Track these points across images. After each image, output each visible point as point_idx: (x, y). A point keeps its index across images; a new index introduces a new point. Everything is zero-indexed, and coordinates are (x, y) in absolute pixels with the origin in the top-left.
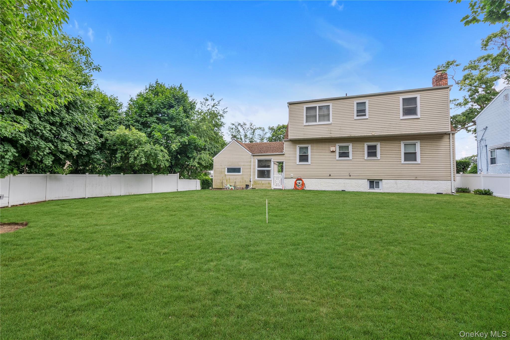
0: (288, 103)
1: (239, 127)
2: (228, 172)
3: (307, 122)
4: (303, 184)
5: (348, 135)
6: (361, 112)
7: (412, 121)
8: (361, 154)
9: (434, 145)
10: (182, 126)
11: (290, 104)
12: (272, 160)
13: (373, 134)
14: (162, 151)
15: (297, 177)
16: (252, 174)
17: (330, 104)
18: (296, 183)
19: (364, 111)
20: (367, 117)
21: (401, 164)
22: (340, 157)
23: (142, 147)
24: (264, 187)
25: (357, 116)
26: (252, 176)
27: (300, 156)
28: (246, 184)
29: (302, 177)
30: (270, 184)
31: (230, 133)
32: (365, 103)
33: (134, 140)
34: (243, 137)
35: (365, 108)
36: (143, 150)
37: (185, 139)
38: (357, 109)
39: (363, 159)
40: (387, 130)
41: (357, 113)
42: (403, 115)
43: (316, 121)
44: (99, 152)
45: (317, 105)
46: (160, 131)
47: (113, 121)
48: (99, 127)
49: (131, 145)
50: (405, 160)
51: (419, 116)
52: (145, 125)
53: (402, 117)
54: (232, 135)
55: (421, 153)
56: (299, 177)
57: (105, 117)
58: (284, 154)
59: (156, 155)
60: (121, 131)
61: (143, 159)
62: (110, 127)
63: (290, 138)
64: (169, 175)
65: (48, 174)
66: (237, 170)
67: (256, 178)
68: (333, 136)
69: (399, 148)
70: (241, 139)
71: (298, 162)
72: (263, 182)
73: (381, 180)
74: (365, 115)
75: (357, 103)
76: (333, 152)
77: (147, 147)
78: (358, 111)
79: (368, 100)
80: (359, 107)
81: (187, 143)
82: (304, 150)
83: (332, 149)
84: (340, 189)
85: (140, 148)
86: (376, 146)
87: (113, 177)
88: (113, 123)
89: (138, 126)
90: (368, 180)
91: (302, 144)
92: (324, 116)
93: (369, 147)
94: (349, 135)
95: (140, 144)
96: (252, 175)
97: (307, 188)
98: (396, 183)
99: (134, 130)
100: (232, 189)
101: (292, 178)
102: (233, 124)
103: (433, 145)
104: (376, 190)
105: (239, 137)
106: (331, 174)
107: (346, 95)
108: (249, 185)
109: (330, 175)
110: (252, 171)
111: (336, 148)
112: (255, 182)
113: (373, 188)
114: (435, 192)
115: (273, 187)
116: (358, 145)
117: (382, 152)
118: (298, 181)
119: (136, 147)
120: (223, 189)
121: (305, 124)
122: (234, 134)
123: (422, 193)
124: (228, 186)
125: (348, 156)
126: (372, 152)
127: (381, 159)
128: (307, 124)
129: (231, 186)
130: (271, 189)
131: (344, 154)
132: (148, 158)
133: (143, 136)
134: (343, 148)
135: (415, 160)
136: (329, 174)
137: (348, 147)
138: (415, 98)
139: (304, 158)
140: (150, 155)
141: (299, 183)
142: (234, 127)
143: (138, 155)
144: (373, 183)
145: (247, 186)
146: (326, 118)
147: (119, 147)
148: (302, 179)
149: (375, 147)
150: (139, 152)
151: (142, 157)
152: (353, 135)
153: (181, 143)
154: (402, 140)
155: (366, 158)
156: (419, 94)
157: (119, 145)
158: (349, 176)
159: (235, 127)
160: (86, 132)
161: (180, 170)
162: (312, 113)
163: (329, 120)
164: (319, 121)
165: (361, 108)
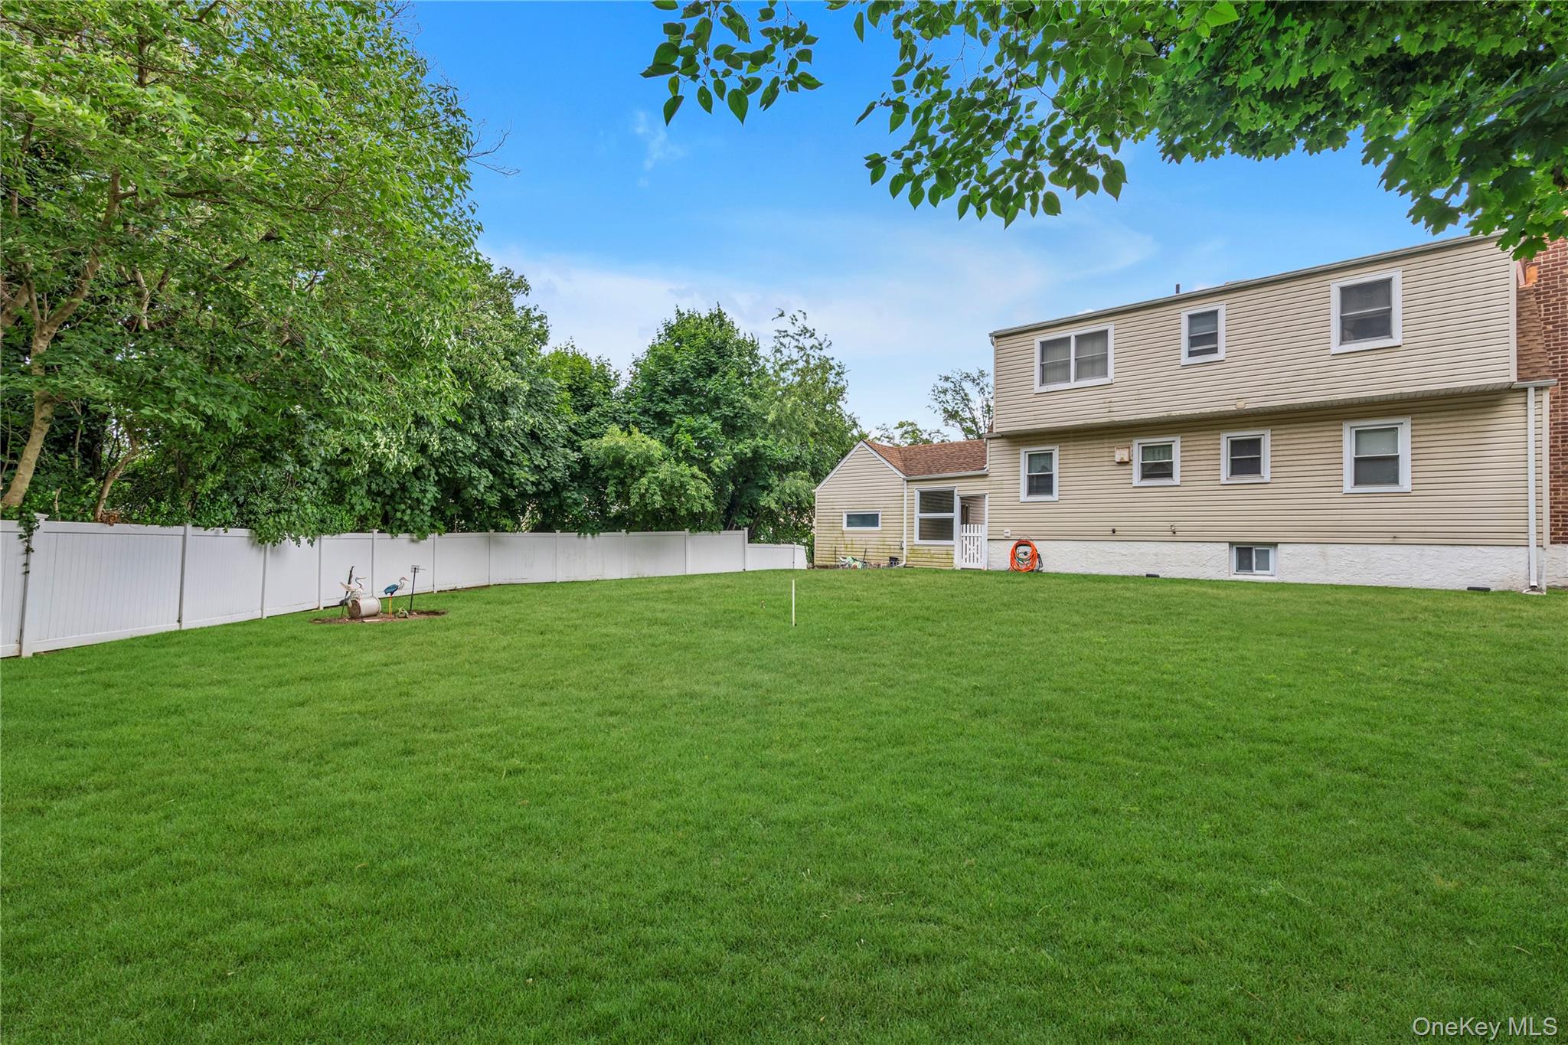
0: (991, 335)
1: (968, 386)
2: (849, 524)
3: (1043, 381)
4: (1036, 556)
5: (1161, 414)
6: (1203, 340)
7: (1374, 357)
8: (1210, 467)
9: (1466, 430)
10: (736, 416)
11: (998, 336)
12: (956, 493)
13: (1241, 405)
14: (694, 476)
15: (1019, 537)
16: (905, 529)
17: (1109, 326)
18: (1014, 555)
19: (1213, 338)
20: (1220, 355)
21: (1340, 495)
22: (1144, 476)
23: (655, 472)
24: (935, 565)
25: (1191, 354)
26: (905, 536)
27: (1030, 478)
28: (892, 555)
29: (1033, 537)
30: (949, 555)
31: (937, 406)
32: (1215, 313)
33: (637, 457)
34: (978, 414)
35: (1216, 328)
36: (656, 478)
37: (745, 447)
38: (1190, 332)
39: (1217, 482)
40: (1286, 391)
41: (1192, 345)
42: (1344, 340)
43: (1068, 379)
44: (576, 484)
45: (1072, 332)
46: (692, 431)
47: (600, 415)
48: (571, 429)
49: (633, 468)
50: (1357, 482)
51: (1397, 339)
52: (663, 419)
53: (1336, 347)
54: (945, 411)
55: (1415, 457)
56: (1025, 538)
57: (587, 408)
58: (986, 476)
59: (682, 485)
60: (614, 438)
61: (658, 498)
62: (595, 430)
63: (999, 430)
64: (722, 532)
65: (492, 531)
66: (870, 520)
67: (917, 540)
68: (1117, 419)
69: (1337, 444)
70: (974, 421)
71: (1023, 496)
72: (934, 550)
73: (1275, 545)
74: (1215, 351)
75: (1191, 317)
76: (1122, 463)
77: (664, 471)
78: (1194, 340)
79: (1225, 302)
80: (1195, 329)
81: (749, 455)
82: (1043, 462)
83: (1121, 455)
84: (1143, 572)
85: (650, 474)
86: (1259, 440)
87: (604, 537)
88: (601, 420)
89: (648, 422)
90: (1231, 544)
91: (1035, 445)
92: (1092, 362)
93: (1236, 446)
94: (1165, 414)
95: (651, 464)
96: (905, 532)
97: (1048, 566)
98: (1324, 556)
99: (637, 435)
100: (855, 567)
101: (1007, 539)
102: (947, 379)
103: (1459, 430)
104: (1258, 576)
105: (967, 415)
106: (1117, 528)
107: (1178, 292)
108: (896, 559)
109: (1114, 531)
110: (905, 521)
111: (1134, 451)
112: (913, 550)
113: (1250, 568)
114: (1462, 583)
115: (959, 563)
116: (1202, 442)
117: (1277, 459)
118: (1022, 549)
119: (643, 473)
120: (838, 567)
121: (1037, 389)
122: (950, 409)
123: (1415, 585)
124: (849, 559)
125: (1170, 475)
126: (1245, 460)
127: (1275, 480)
128: (1044, 389)
129: (855, 560)
130: (954, 571)
131: (1157, 470)
132: (669, 494)
133: (655, 447)
134: (1156, 450)
135: (1395, 481)
136: (1111, 529)
137: (1168, 448)
138: (1387, 283)
139: (1040, 484)
140: (672, 487)
141: (1026, 554)
142: (949, 385)
143: (646, 490)
144: (1247, 554)
145: (894, 560)
146: (1098, 367)
147: (610, 472)
148: (1035, 543)
149: (1255, 444)
150: (649, 482)
151: (655, 493)
152: (1178, 413)
153: (735, 456)
154: (1346, 419)
155: (1224, 480)
156: (1401, 269)
157: (611, 468)
158: (1171, 533)
159: (952, 385)
160: (548, 442)
161: (748, 521)
162: (1057, 356)
163: (1105, 374)
164: (1078, 377)
165: (1202, 330)
